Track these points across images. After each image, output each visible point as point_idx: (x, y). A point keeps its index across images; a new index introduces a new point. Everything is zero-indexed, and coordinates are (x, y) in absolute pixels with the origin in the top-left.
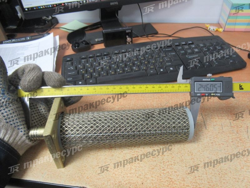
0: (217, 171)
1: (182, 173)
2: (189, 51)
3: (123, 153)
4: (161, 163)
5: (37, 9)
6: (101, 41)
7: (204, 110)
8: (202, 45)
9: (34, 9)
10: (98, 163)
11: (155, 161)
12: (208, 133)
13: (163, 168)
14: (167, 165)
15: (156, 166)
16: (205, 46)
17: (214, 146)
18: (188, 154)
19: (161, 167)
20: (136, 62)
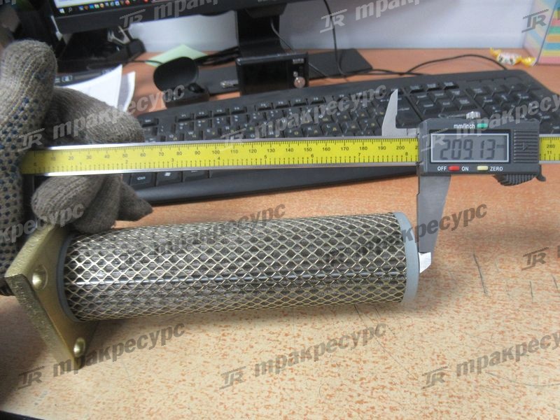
0: (516, 412)
1: (412, 414)
2: (447, 104)
3: (253, 350)
4: (354, 382)
5: (85, 11)
6: (234, 85)
7: (481, 247)
8: (479, 91)
9: (78, 9)
10: (183, 375)
11: (339, 375)
12: (491, 305)
13: (359, 395)
14: (370, 388)
15: (341, 390)
16: (487, 92)
17: (508, 341)
18: (433, 360)
19: (355, 394)
20: (309, 129)
